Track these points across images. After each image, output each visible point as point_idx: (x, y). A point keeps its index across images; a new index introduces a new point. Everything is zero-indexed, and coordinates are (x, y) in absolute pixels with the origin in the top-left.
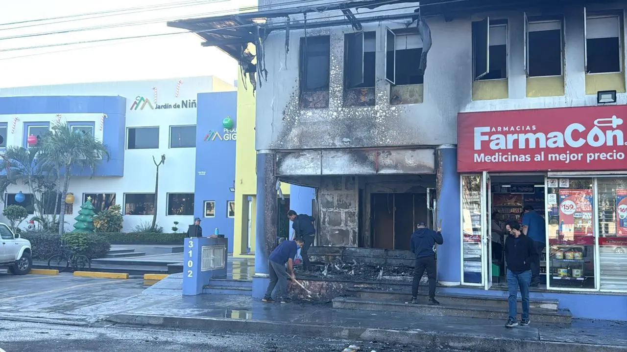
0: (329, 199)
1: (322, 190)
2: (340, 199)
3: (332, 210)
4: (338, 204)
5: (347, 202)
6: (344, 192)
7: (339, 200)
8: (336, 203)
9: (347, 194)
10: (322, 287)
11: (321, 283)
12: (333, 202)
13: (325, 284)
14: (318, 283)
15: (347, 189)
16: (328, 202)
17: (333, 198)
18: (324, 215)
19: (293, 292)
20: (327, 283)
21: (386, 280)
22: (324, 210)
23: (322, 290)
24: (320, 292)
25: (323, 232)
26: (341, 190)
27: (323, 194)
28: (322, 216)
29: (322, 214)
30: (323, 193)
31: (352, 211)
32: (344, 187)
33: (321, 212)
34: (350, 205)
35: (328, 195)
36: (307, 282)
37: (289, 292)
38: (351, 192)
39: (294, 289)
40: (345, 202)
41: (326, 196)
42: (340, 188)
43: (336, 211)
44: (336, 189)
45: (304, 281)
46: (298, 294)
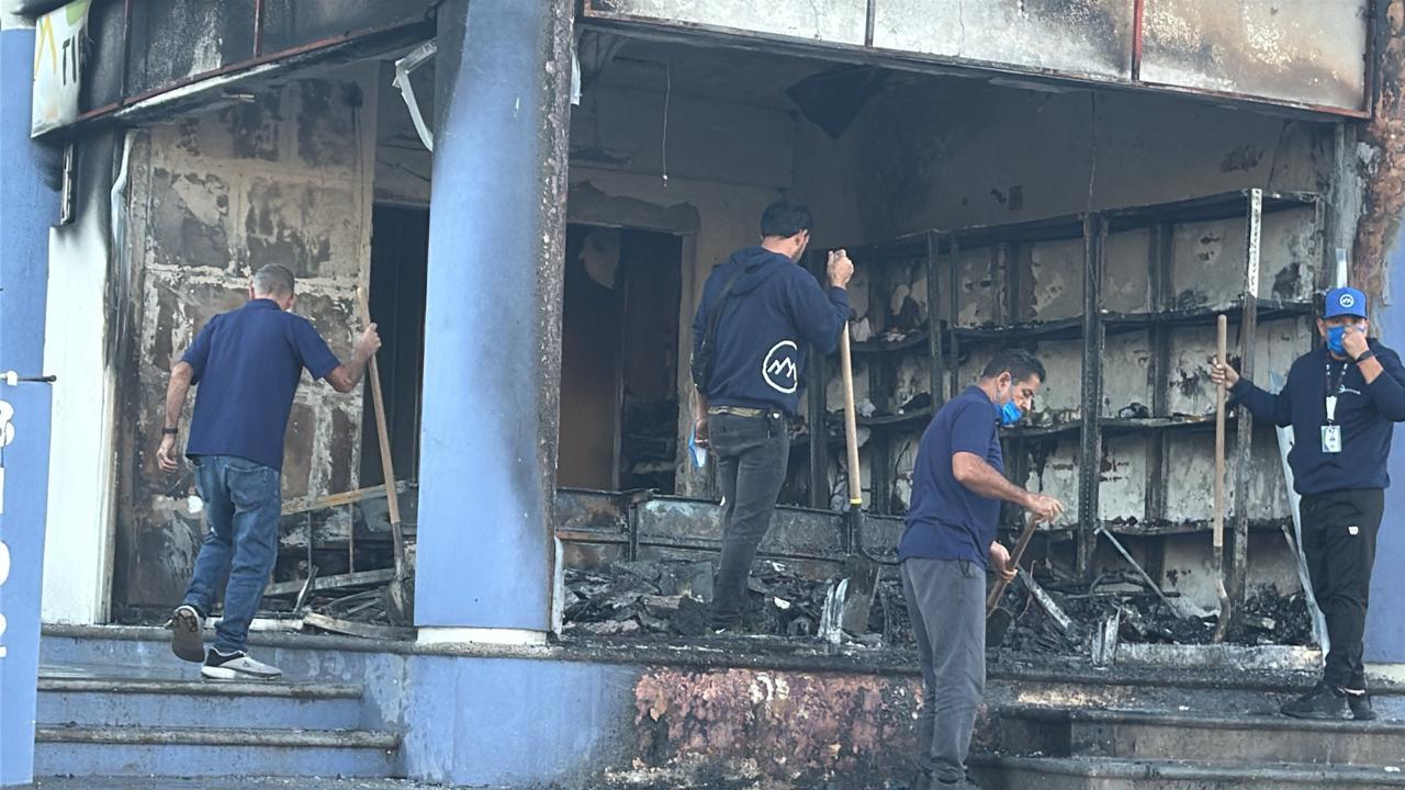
0: (201, 204)
1: (156, 146)
2: (265, 214)
3: (213, 275)
4: (253, 243)
5: (310, 233)
6: (291, 173)
7: (259, 222)
8: (238, 233)
9: (310, 192)
10: (855, 711)
11: (853, 686)
12: (217, 232)
13: (873, 686)
14: (839, 684)
15: (308, 153)
16: (190, 223)
17: (222, 202)
18: (167, 307)
19: (697, 741)
20: (885, 682)
21: (1130, 664)
22: (168, 272)
23: (857, 728)
24: (846, 739)
25: (151, 413)
26: (272, 156)
27: (161, 173)
28: (153, 312)
29: (153, 300)
30: (158, 163)
31: (335, 297)
32: (295, 145)
33: (149, 284)
34: (325, 255)
35: (192, 178)
36: (781, 682)
37: (676, 744)
38: (332, 178)
39: (705, 721)
40: (293, 235)
41: (180, 186)
42: (268, 147)
43: (240, 283)
44: (244, 149)
45: (764, 677)
46: (730, 752)
